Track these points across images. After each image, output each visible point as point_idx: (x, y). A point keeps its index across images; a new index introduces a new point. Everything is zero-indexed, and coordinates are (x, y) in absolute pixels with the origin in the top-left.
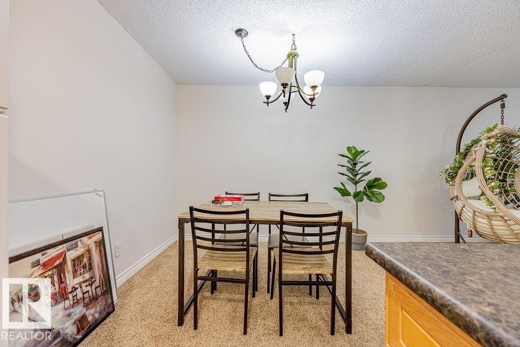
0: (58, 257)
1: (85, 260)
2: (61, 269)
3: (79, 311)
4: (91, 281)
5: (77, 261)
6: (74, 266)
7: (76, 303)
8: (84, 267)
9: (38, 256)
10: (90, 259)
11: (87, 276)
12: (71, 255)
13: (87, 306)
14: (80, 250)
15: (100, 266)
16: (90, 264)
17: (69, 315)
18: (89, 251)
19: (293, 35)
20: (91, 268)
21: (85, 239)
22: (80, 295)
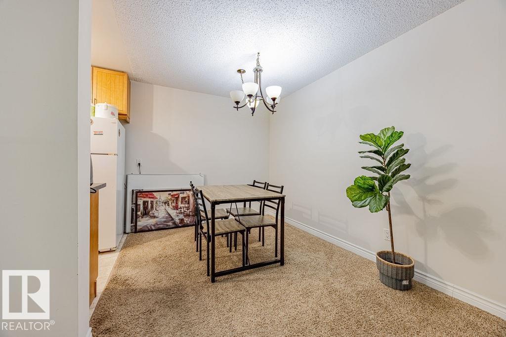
0: (177, 194)
1: (187, 199)
2: (177, 199)
3: (181, 216)
4: (188, 208)
5: (183, 198)
6: (182, 200)
7: (181, 213)
8: (186, 202)
9: (171, 192)
10: (189, 199)
11: (187, 205)
12: (181, 196)
13: (185, 216)
14: (185, 195)
15: (193, 204)
16: (188, 202)
17: (178, 216)
18: (189, 197)
19: (259, 53)
20: (188, 203)
21: (188, 192)
22: (183, 211)
